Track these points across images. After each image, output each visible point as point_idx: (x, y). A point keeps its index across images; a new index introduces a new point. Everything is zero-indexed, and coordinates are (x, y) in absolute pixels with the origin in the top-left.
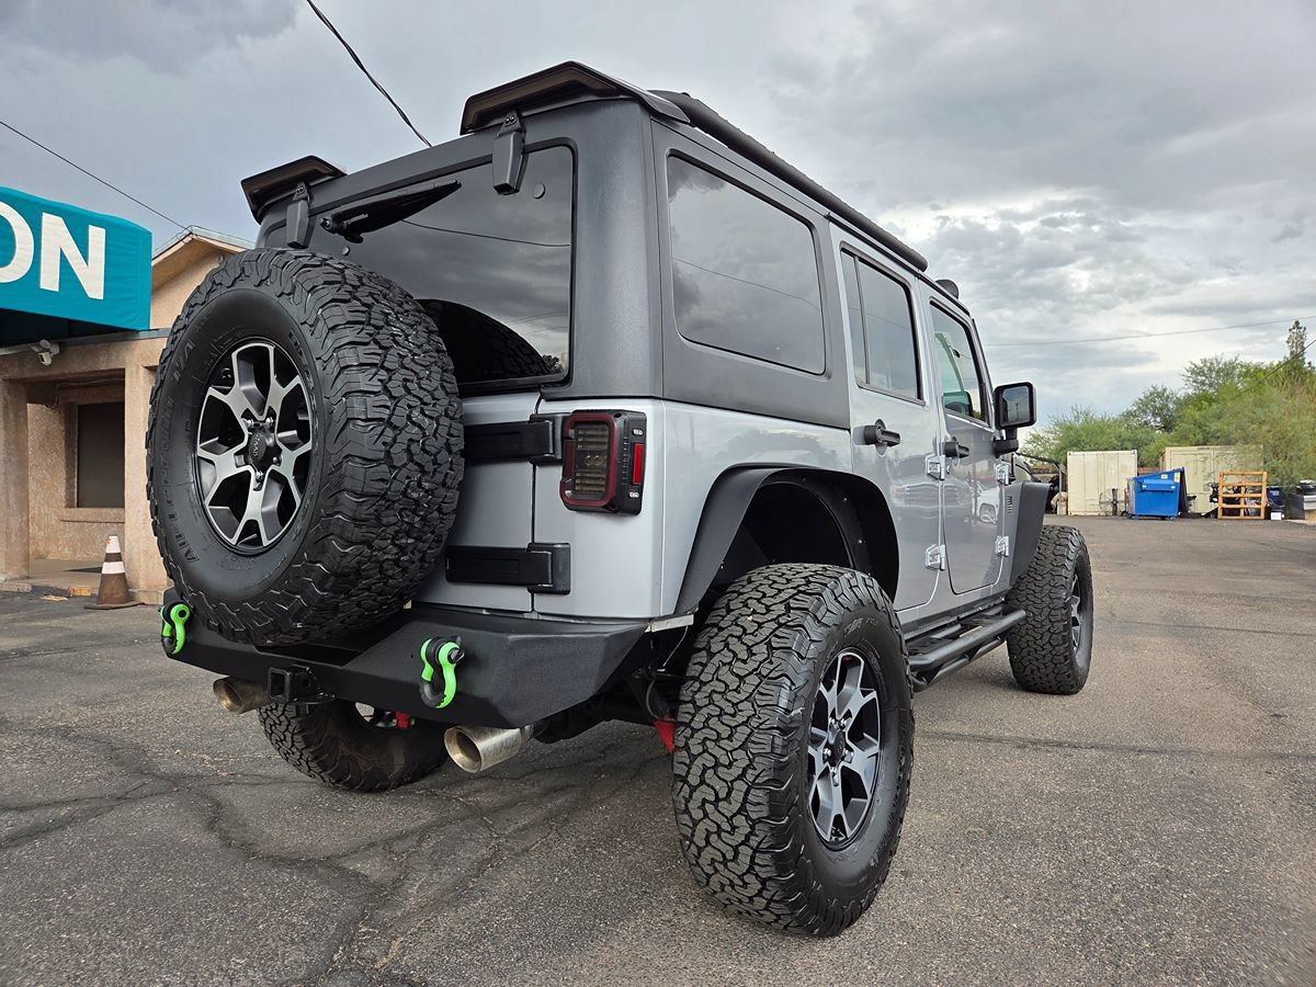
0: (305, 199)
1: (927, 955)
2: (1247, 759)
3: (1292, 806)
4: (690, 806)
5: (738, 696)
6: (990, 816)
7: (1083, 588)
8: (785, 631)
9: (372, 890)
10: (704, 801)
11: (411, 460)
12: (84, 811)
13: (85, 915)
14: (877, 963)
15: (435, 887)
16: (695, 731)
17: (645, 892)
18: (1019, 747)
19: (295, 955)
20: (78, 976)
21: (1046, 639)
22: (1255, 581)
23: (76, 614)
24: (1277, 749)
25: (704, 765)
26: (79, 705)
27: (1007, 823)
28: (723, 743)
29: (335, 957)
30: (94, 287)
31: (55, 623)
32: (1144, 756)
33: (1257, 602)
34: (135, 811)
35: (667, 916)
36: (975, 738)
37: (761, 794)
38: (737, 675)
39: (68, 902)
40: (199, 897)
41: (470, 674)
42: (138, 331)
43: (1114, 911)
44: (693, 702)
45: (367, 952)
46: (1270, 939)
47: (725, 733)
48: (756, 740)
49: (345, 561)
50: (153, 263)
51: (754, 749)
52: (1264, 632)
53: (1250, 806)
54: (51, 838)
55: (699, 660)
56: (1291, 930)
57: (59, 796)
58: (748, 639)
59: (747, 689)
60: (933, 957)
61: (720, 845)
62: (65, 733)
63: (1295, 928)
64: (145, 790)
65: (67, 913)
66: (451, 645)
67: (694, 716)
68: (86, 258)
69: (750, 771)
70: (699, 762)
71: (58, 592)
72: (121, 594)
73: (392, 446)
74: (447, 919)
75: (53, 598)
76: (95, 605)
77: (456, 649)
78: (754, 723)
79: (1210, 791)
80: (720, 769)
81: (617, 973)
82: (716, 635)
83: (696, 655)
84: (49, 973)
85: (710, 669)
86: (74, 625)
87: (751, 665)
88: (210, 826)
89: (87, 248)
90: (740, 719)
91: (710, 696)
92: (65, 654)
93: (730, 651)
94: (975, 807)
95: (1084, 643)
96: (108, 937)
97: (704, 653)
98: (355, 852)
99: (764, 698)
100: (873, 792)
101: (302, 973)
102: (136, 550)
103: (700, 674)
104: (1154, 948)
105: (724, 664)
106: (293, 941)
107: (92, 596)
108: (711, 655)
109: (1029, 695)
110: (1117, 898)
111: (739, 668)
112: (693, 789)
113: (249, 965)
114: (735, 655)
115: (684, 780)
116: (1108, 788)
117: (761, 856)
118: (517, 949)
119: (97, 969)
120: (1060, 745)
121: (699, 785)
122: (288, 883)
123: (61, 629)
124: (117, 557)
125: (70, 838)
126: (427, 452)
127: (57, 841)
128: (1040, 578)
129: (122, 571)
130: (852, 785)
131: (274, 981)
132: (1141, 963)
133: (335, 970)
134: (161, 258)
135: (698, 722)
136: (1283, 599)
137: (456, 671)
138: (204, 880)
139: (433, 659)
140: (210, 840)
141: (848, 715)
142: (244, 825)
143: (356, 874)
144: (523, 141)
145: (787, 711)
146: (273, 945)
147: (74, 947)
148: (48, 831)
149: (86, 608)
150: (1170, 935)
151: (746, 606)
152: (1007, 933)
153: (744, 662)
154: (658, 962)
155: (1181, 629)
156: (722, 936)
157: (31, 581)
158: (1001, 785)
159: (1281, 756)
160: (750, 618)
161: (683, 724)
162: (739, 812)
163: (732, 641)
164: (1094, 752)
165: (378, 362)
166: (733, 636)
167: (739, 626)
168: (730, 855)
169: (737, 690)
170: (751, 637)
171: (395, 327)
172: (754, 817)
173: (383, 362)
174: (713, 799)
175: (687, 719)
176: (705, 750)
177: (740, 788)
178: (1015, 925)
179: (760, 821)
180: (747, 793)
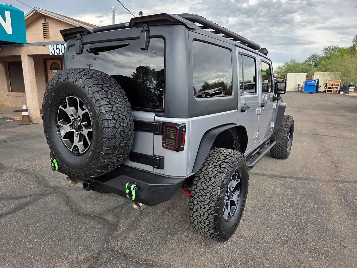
0: (80, 39)
1: (249, 246)
2: (329, 182)
3: (339, 198)
4: (193, 216)
5: (207, 191)
6: (264, 202)
7: (291, 131)
8: (220, 174)
9: (111, 225)
10: (197, 215)
11: (121, 136)
12: (33, 199)
13: (40, 234)
14: (237, 248)
15: (127, 224)
16: (195, 199)
17: (179, 226)
18: (271, 178)
19: (95, 246)
20: (41, 253)
21: (281, 146)
22: (334, 117)
23: (16, 127)
24: (336, 178)
25: (197, 207)
26: (25, 161)
27: (268, 203)
28: (203, 203)
29: (105, 247)
30: (9, 31)
31: (11, 130)
32: (303, 181)
33: (335, 125)
34: (47, 199)
35: (185, 234)
36: (260, 175)
37: (212, 216)
38: (207, 186)
39: (34, 230)
40: (68, 228)
41: (139, 192)
42: (23, 44)
43: (294, 232)
44: (195, 191)
45: (112, 245)
46: (331, 241)
47: (203, 200)
48: (211, 203)
49: (104, 164)
51: (211, 205)
52: (335, 137)
53: (328, 198)
54: (27, 208)
55: (196, 180)
56: (336, 238)
57: (26, 194)
58: (210, 176)
59: (209, 189)
60: (250, 246)
61: (201, 225)
62: (22, 171)
63: (337, 237)
64: (48, 192)
65: (35, 233)
66: (134, 185)
67: (195, 195)
68: (5, 21)
69: (209, 210)
70: (196, 206)
71: (10, 119)
72: (28, 121)
73: (116, 133)
74: (131, 235)
75: (9, 120)
76: (21, 123)
78: (211, 199)
79: (319, 193)
80: (201, 209)
81: (174, 251)
82: (201, 173)
83: (195, 178)
84: (34, 252)
85: (199, 183)
86: (17, 130)
87: (210, 183)
88: (67, 204)
89: (5, 18)
90: (207, 197)
91: (199, 190)
92: (17, 142)
93: (205, 178)
94: (260, 198)
95: (289, 145)
96: (47, 241)
97: (198, 178)
98: (105, 213)
99: (214, 192)
100: (237, 204)
101: (97, 251)
102: (31, 108)
103: (197, 184)
104: (303, 244)
105: (203, 182)
106: (93, 241)
107: (20, 120)
108: (200, 179)
109: (274, 159)
110: (295, 228)
111: (207, 184)
112: (194, 212)
113: (84, 249)
114: (206, 179)
115: (192, 210)
116: (293, 192)
117: (211, 229)
118: (149, 244)
119: (46, 251)
120: (282, 177)
121: (196, 212)
122: (90, 223)
123: (14, 132)
124: (27, 110)
125: (31, 208)
126: (125, 133)
127: (28, 209)
128: (281, 131)
129: (28, 114)
130: (232, 203)
131: (91, 254)
132: (300, 249)
133: (105, 251)
134: (27, 17)
135: (196, 196)
136: (341, 124)
137: (135, 192)
138: (68, 222)
139: (129, 188)
140: (67, 209)
141: (233, 187)
142: (75, 204)
143: (106, 220)
144: (149, 34)
145: (219, 196)
146: (89, 243)
147: (39, 244)
148: (25, 206)
149: (19, 124)
150: (307, 240)
151: (209, 165)
152: (268, 239)
153: (209, 182)
154: (184, 248)
155: (314, 135)
156: (199, 240)
157: (2, 115)
158: (267, 191)
159: (338, 181)
160: (210, 169)
161: (192, 196)
162: (206, 219)
163: (205, 175)
164: (290, 179)
165: (111, 110)
166: (205, 174)
167: (207, 171)
168: (203, 228)
169: (207, 189)
170: (210, 175)
171: (114, 97)
172: (210, 221)
173: (112, 110)
174: (199, 215)
175: (193, 195)
176: (198, 204)
177: (207, 214)
178: (270, 236)
179: (211, 222)
180: (208, 215)
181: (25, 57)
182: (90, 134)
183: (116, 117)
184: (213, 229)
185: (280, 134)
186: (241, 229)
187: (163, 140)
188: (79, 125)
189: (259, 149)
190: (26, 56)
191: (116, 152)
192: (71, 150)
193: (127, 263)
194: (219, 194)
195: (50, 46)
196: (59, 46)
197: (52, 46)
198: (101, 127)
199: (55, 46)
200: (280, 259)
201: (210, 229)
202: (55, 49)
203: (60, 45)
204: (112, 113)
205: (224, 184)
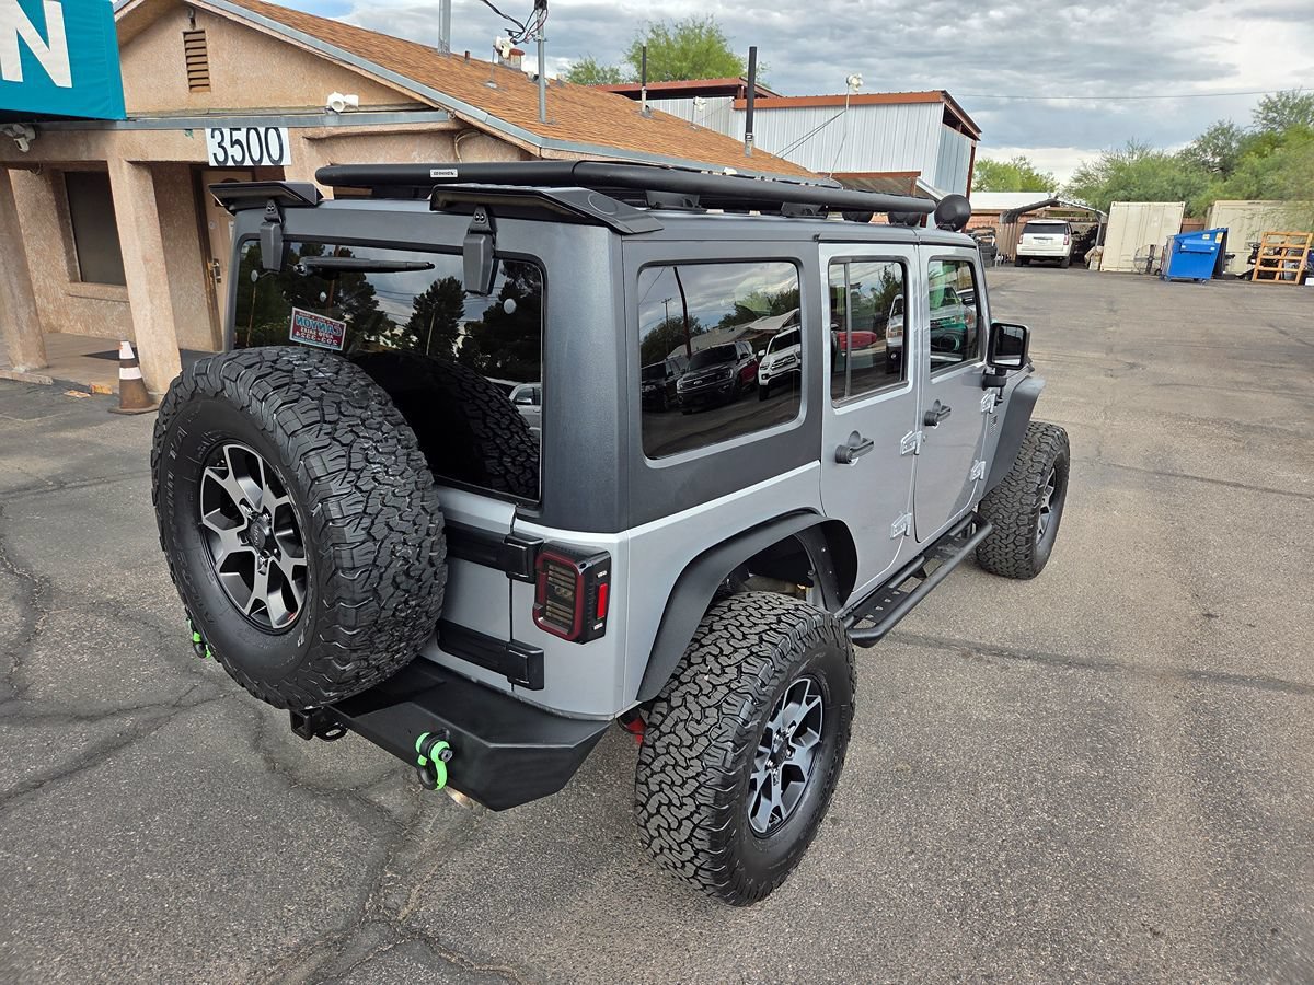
1: (835, 918)
2: (1163, 677)
3: (1182, 744)
4: (648, 825)
5: (690, 752)
6: (919, 751)
8: (735, 697)
9: (394, 829)
10: (659, 826)
11: (397, 588)
12: (145, 722)
13: (162, 853)
14: (794, 925)
15: (447, 826)
16: (653, 773)
17: (618, 838)
18: (963, 655)
19: (335, 902)
20: (164, 923)
21: (1011, 539)
22: (1253, 397)
23: (101, 421)
24: (1194, 664)
25: (660, 800)
26: (123, 568)
27: (931, 758)
28: (676, 789)
29: (367, 906)
30: (62, 76)
31: (83, 434)
32: (1071, 671)
33: (1248, 433)
34: (190, 722)
35: (633, 866)
36: (927, 641)
37: (704, 833)
38: (691, 735)
39: (146, 837)
40: (253, 832)
41: (458, 765)
42: (115, 121)
43: (996, 873)
44: (653, 747)
45: (392, 901)
46: (1114, 910)
47: (679, 782)
48: (703, 793)
50: (117, 18)
51: (701, 800)
52: (1238, 485)
53: (1147, 742)
54: (124, 753)
55: (660, 710)
56: (1133, 900)
57: (122, 703)
58: (703, 700)
59: (699, 748)
60: (839, 921)
61: (671, 857)
62: (115, 610)
63: (1138, 897)
64: (196, 695)
65: (146, 850)
66: (442, 745)
67: (653, 760)
68: (46, 40)
69: (696, 815)
70: (656, 798)
71: (81, 389)
72: (142, 399)
73: (379, 584)
74: (456, 865)
75: (75, 394)
76: (118, 408)
77: (446, 748)
78: (702, 779)
79: (1117, 722)
80: (672, 807)
81: (588, 930)
82: (677, 689)
83: (658, 704)
84: (141, 918)
85: (669, 722)
86: (103, 438)
87: (703, 727)
88: (256, 746)
89: (45, 28)
90: (691, 773)
91: (668, 747)
92: (100, 487)
93: (686, 708)
94: (909, 736)
95: (1050, 530)
96: (183, 879)
97: (665, 704)
98: (380, 781)
99: (711, 759)
100: (810, 773)
101: (341, 923)
102: (149, 354)
103: (661, 724)
104: (1016, 918)
105: (682, 721)
106: (332, 885)
107: (114, 394)
108: (672, 709)
110: (1002, 856)
111: (694, 728)
112: (651, 816)
113: (298, 913)
114: (690, 712)
115: (644, 806)
116: (1029, 714)
117: (704, 872)
118: (511, 902)
119: (178, 915)
120: (1000, 653)
121: (656, 814)
122: (325, 818)
124: (135, 362)
125: (137, 755)
126: (412, 577)
127: (128, 761)
129: (139, 377)
130: (792, 774)
131: (319, 931)
132: (1002, 934)
133: (367, 921)
134: (126, 11)
135: (657, 766)
136: (1273, 430)
137: (447, 765)
138: (257, 812)
139: (426, 754)
140: (256, 761)
141: (794, 723)
142: (284, 743)
143: (381, 809)
144: (494, 242)
145: (730, 770)
146: (316, 890)
147: (159, 891)
148: (118, 747)
149: (110, 411)
150: (1034, 902)
151: (704, 661)
152: (904, 895)
153: (698, 722)
154: (622, 919)
155: (1162, 476)
156: (676, 891)
157: (52, 372)
158: (938, 708)
159: (1196, 675)
160: (706, 678)
161: (645, 764)
162: (686, 841)
163: (690, 699)
164: (1029, 665)
165: (360, 511)
166: (691, 694)
167: (696, 684)
168: (679, 865)
169: (690, 747)
170: (706, 699)
171: (374, 463)
172: (698, 847)
173: (365, 509)
174: (666, 827)
175: (649, 760)
176: (661, 790)
177: (687, 826)
178: (911, 885)
179: (703, 851)
180: (693, 830)
181: (121, 167)
182: (299, 572)
183: (379, 531)
184: (708, 873)
185: (1011, 494)
186: (821, 857)
187: (536, 601)
188: (267, 537)
189: (923, 559)
190: (125, 165)
191: (383, 639)
192: (246, 611)
193: (431, 967)
194: (728, 765)
195: (208, 131)
196: (240, 135)
197: (217, 133)
198: (330, 566)
199: (227, 132)
200: (929, 970)
201: (700, 872)
202: (227, 144)
203: (244, 130)
204: (366, 522)
205: (748, 732)
